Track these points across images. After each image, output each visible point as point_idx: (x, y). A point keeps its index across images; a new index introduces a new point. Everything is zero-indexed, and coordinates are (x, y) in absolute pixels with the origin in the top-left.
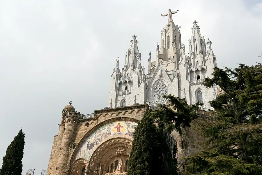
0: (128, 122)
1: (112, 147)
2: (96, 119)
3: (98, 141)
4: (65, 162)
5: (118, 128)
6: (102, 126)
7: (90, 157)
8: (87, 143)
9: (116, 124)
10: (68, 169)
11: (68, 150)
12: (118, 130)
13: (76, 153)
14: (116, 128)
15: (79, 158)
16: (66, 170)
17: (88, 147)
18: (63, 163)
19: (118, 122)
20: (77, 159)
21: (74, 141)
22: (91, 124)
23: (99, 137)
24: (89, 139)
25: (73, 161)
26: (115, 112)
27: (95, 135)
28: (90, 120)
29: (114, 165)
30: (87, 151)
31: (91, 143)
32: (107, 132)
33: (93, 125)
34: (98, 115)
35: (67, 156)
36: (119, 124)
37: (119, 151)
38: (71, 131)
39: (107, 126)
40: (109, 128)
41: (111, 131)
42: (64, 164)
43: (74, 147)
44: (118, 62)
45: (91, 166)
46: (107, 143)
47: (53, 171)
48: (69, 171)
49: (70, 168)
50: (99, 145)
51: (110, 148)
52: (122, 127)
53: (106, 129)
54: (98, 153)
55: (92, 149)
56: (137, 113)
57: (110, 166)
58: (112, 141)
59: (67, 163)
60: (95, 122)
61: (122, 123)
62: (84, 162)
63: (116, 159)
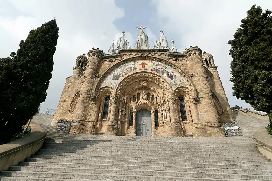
0: (152, 61)
1: (137, 80)
2: (120, 57)
3: (124, 73)
4: (90, 89)
5: (143, 65)
6: (127, 62)
7: (116, 86)
8: (112, 75)
9: (141, 62)
10: (94, 95)
11: (92, 78)
12: (143, 66)
13: (101, 81)
14: (141, 64)
15: (104, 86)
16: (91, 96)
17: (113, 77)
18: (87, 89)
19: (143, 61)
20: (102, 87)
21: (98, 73)
22: (115, 60)
23: (125, 70)
24: (114, 71)
25: (98, 89)
26: (138, 53)
27: (120, 69)
28: (115, 58)
29: (136, 96)
30: (113, 81)
31: (116, 75)
32: (133, 67)
33: (117, 62)
34: (122, 54)
35: (92, 83)
36: (143, 62)
37: (144, 84)
38: (96, 63)
39: (132, 63)
40: (134, 65)
41: (136, 66)
42: (89, 91)
43: (99, 77)
44: (113, 43)
45: (118, 93)
46: (134, 76)
47: (66, 103)
48: (94, 97)
49: (96, 94)
50: (125, 77)
51: (135, 80)
52: (147, 64)
53: (132, 65)
54: (124, 83)
55: (118, 79)
56: (159, 55)
57: (132, 96)
58: (139, 74)
59: (91, 90)
60: (120, 59)
61: (146, 62)
62: (110, 90)
63: (138, 91)
